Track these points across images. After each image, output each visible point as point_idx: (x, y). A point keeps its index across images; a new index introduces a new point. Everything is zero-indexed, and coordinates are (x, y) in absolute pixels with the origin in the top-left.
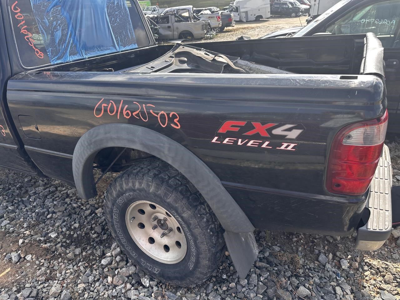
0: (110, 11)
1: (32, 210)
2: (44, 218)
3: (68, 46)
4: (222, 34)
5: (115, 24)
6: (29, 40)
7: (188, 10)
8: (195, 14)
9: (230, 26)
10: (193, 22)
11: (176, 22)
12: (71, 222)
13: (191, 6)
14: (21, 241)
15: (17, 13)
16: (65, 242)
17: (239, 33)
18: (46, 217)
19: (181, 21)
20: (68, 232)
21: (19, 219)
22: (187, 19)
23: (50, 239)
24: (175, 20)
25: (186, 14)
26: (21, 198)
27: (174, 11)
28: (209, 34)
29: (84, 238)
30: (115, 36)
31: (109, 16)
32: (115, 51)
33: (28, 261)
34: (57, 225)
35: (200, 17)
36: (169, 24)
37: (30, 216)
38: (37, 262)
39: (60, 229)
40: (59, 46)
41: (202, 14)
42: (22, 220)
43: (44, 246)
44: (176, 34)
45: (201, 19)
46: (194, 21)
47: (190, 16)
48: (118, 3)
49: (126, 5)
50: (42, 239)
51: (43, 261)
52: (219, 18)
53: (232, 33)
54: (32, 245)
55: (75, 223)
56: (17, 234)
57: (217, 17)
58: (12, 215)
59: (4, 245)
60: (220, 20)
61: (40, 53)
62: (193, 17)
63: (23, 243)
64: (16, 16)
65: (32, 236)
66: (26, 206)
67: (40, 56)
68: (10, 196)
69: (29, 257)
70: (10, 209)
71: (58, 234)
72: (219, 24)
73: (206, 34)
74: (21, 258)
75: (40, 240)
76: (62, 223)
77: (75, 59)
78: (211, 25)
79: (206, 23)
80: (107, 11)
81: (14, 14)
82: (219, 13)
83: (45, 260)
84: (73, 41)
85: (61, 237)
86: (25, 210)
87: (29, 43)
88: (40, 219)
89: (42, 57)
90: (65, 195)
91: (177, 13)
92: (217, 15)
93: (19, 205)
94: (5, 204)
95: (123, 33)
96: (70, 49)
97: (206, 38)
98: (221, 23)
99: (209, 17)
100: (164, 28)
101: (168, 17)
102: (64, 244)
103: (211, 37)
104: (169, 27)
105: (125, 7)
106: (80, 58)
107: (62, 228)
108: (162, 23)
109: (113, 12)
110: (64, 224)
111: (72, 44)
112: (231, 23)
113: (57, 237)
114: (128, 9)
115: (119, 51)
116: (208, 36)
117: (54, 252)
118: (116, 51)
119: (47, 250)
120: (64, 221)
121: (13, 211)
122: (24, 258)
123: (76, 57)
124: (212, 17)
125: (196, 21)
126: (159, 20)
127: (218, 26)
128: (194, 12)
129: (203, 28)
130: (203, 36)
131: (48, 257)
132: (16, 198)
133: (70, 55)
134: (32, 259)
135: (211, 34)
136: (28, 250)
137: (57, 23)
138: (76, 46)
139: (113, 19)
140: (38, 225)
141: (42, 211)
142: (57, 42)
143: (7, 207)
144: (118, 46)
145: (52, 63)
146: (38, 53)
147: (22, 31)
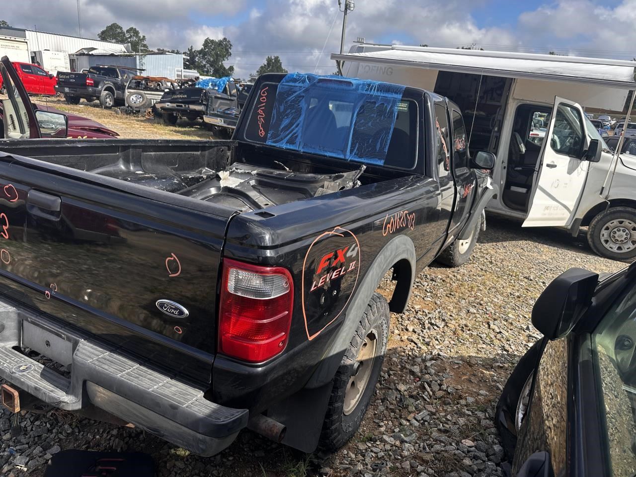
0: (364, 111)
3: (289, 134)
15: (263, 97)
30: (353, 140)
32: (342, 157)
48: (382, 104)
49: (396, 108)
61: (263, 131)
64: (261, 99)
77: (290, 148)
80: (360, 110)
81: (260, 96)
84: (297, 131)
87: (259, 122)
89: (262, 135)
95: (369, 142)
96: (291, 137)
105: (393, 111)
106: (295, 149)
111: (295, 133)
114: (396, 114)
115: (348, 158)
133: (287, 143)
137: (291, 111)
138: (297, 136)
139: (363, 121)
144: (351, 153)
145: (266, 143)
146: (261, 131)
147: (259, 111)
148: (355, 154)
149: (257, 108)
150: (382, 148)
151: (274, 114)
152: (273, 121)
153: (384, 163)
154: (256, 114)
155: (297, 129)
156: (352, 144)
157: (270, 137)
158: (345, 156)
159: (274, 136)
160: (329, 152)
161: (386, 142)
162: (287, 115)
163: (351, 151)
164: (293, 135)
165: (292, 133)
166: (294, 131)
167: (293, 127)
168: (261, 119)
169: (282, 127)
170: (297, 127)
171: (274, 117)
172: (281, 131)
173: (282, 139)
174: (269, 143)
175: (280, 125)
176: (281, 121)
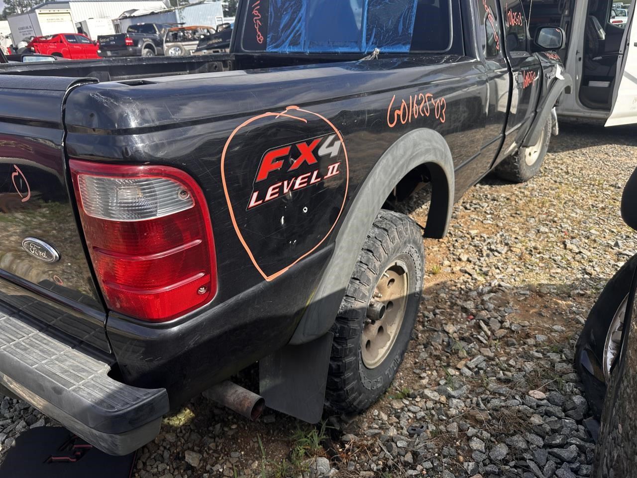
3: (290, 34)
5: (378, 7)
6: (256, 22)
32: (357, 50)
61: (261, 36)
77: (294, 51)
84: (300, 28)
87: (255, 26)
89: (261, 41)
96: (294, 37)
106: (301, 51)
111: (298, 31)
115: (364, 51)
118: (359, 51)
133: (289, 45)
144: (367, 43)
145: (267, 51)
146: (259, 36)
147: (254, 12)
148: (372, 44)
149: (251, 9)
150: (406, 29)
151: (271, 12)
152: (270, 21)
153: (411, 49)
154: (251, 16)
155: (299, 25)
156: (367, 30)
157: (270, 41)
158: (360, 48)
159: (275, 39)
160: (341, 46)
161: (410, 20)
162: (286, 10)
163: (368, 40)
164: (295, 34)
165: (295, 31)
166: (297, 29)
167: (294, 24)
168: (258, 21)
169: (281, 27)
170: (299, 22)
171: (271, 15)
172: (282, 32)
173: (283, 42)
174: (270, 49)
175: (279, 24)
176: (280, 18)
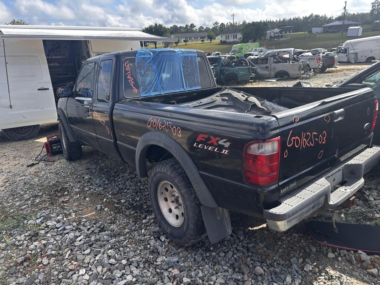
0: (184, 65)
1: (117, 185)
2: (122, 191)
3: (152, 86)
4: (322, 74)
5: (187, 73)
6: (131, 82)
7: (289, 53)
8: (295, 56)
9: (332, 67)
10: (291, 63)
11: (274, 63)
12: (135, 197)
13: (292, 49)
14: (105, 200)
15: (127, 67)
16: (128, 206)
17: (341, 74)
18: (124, 191)
19: (280, 62)
20: (131, 202)
21: (109, 189)
22: (286, 60)
23: (121, 203)
24: (274, 61)
25: (287, 56)
26: (114, 178)
27: (275, 53)
28: (306, 75)
29: (139, 207)
30: (185, 80)
31: (183, 68)
33: (105, 211)
34: (127, 196)
35: (300, 59)
36: (268, 65)
37: (115, 189)
38: (109, 213)
39: (128, 199)
40: (147, 86)
41: (303, 56)
42: (110, 190)
43: (116, 205)
44: (273, 73)
45: (301, 61)
46: (293, 63)
47: (290, 57)
48: (191, 59)
49: (197, 60)
50: (116, 201)
51: (112, 213)
52: (320, 59)
53: (333, 74)
54: (110, 202)
55: (138, 197)
56: (104, 196)
57: (317, 59)
58: (106, 186)
59: (96, 200)
60: (320, 61)
61: (135, 89)
62: (292, 58)
63: (106, 201)
64: (126, 69)
65: (112, 198)
66: (115, 183)
67: (135, 91)
68: (109, 176)
69: (106, 209)
70: (106, 183)
71: (126, 201)
72: (319, 65)
73: (303, 74)
74: (102, 208)
75: (115, 202)
76: (131, 196)
77: (156, 94)
78: (310, 66)
79: (305, 64)
80: (183, 65)
81: (125, 68)
82: (320, 55)
83: (113, 212)
84: (157, 83)
85: (127, 203)
86: (113, 185)
87: (131, 84)
88: (120, 191)
89: (136, 92)
90: (139, 181)
91: (278, 54)
92: (318, 57)
93: (112, 182)
94: (104, 179)
95: (191, 79)
96: (154, 88)
97: (301, 78)
98: (321, 64)
99: (309, 59)
100: (262, 68)
101: (267, 59)
102: (127, 207)
103: (307, 77)
104: (267, 67)
105: (196, 62)
106: (159, 93)
107: (129, 199)
108: (262, 64)
109: (186, 65)
110: (132, 197)
111: (155, 85)
112: (334, 64)
113: (125, 203)
114: (198, 63)
115: (186, 90)
116: (304, 76)
117: (120, 210)
118: (184, 90)
119: (117, 208)
120: (132, 195)
121: (107, 184)
122: (104, 209)
123: (156, 93)
124: (312, 59)
125: (294, 63)
126: (259, 61)
127: (317, 67)
128: (294, 54)
129: (300, 69)
130: (299, 76)
131: (116, 211)
132: (111, 178)
133: (153, 92)
134: (107, 211)
135: (308, 75)
136: (106, 205)
138: (157, 86)
139: (186, 70)
140: (117, 194)
141: (122, 187)
142: (146, 84)
143: (105, 181)
144: (186, 87)
145: (141, 96)
148: (188, 87)
149: (126, 76)
150: (197, 81)
152: (140, 82)
153: (201, 87)
154: (127, 80)
156: (185, 82)
159: (144, 90)
162: (147, 76)
165: (154, 85)
171: (139, 78)
173: (150, 91)
174: (143, 95)
175: (145, 83)
